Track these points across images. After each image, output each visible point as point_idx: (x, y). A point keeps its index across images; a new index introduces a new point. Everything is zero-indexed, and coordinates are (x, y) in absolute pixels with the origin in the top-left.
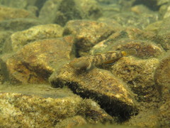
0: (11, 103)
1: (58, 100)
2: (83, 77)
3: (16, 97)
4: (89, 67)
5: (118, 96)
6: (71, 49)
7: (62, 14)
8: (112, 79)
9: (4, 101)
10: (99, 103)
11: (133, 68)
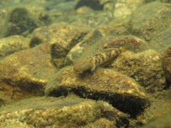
0: (22, 122)
1: (75, 107)
2: (88, 80)
3: (27, 114)
4: (93, 69)
5: (130, 92)
6: (50, 57)
7: (14, 25)
8: (119, 77)
9: (14, 120)
10: (110, 103)
11: (133, 62)
